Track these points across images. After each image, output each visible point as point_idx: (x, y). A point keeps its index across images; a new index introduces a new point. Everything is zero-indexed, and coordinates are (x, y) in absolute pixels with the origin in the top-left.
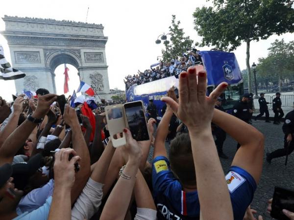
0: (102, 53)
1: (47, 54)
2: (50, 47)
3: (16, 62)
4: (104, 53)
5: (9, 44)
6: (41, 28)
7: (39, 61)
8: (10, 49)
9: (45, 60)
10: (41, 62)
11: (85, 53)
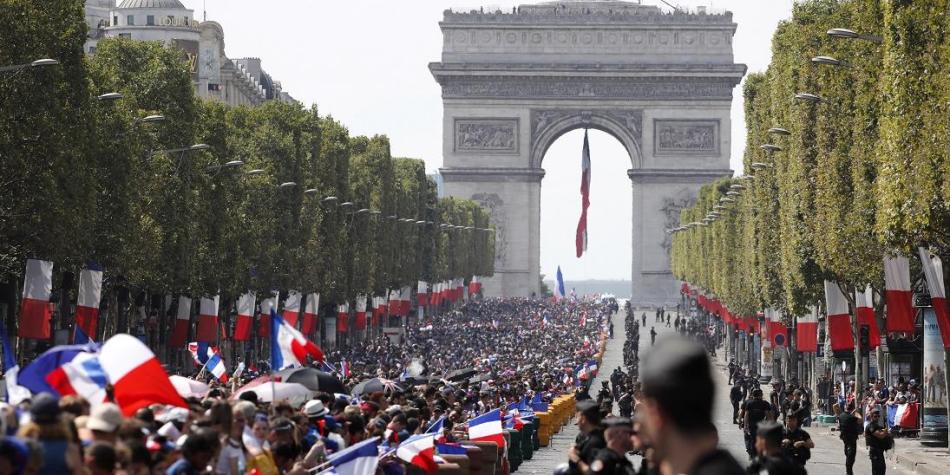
0: (718, 121)
1: (541, 125)
2: (551, 104)
3: (455, 150)
4: (723, 122)
5: (444, 98)
6: (532, 41)
7: (513, 150)
8: (445, 113)
9: (532, 144)
10: (518, 152)
11: (655, 121)
